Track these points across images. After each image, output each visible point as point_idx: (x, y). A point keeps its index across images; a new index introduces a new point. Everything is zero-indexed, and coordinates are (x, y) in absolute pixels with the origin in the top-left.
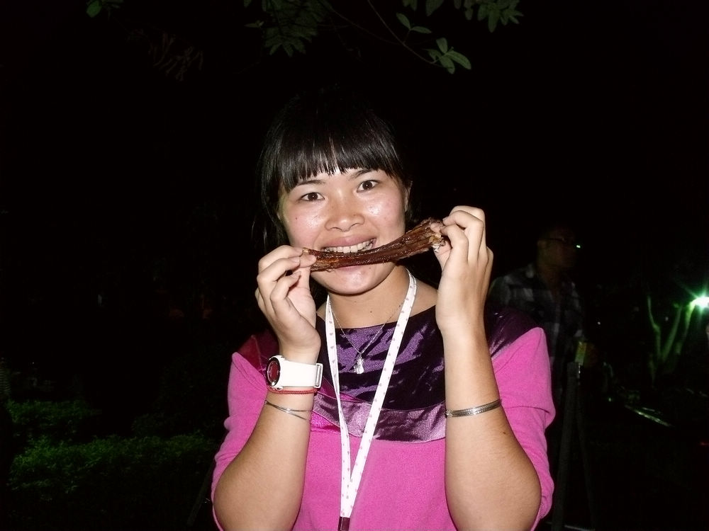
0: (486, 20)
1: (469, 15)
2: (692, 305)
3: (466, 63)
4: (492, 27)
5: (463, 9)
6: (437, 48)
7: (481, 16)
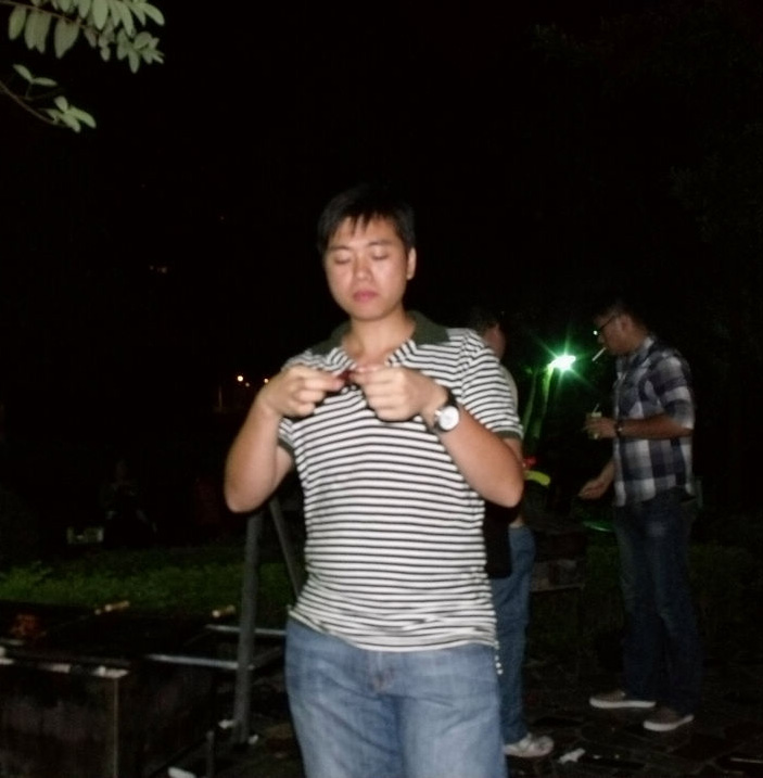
0: (127, 59)
1: (105, 55)
2: (550, 369)
3: (90, 121)
4: (134, 66)
5: (98, 49)
6: (55, 107)
7: (121, 54)
